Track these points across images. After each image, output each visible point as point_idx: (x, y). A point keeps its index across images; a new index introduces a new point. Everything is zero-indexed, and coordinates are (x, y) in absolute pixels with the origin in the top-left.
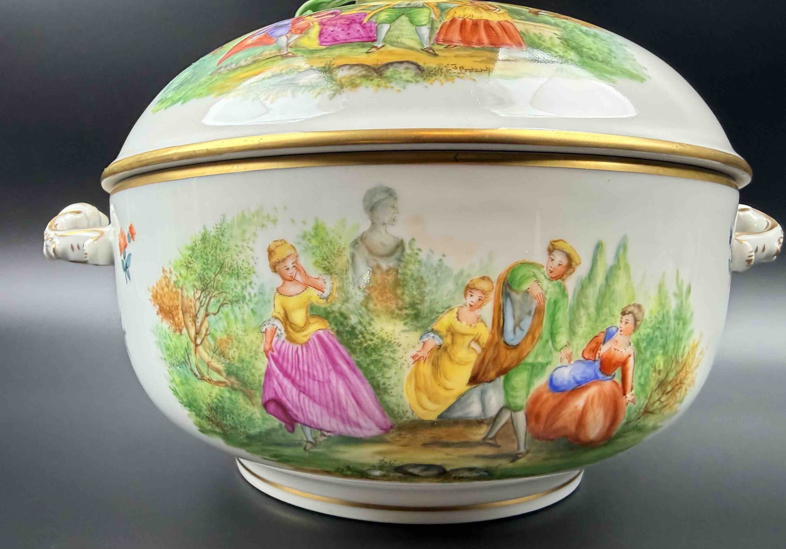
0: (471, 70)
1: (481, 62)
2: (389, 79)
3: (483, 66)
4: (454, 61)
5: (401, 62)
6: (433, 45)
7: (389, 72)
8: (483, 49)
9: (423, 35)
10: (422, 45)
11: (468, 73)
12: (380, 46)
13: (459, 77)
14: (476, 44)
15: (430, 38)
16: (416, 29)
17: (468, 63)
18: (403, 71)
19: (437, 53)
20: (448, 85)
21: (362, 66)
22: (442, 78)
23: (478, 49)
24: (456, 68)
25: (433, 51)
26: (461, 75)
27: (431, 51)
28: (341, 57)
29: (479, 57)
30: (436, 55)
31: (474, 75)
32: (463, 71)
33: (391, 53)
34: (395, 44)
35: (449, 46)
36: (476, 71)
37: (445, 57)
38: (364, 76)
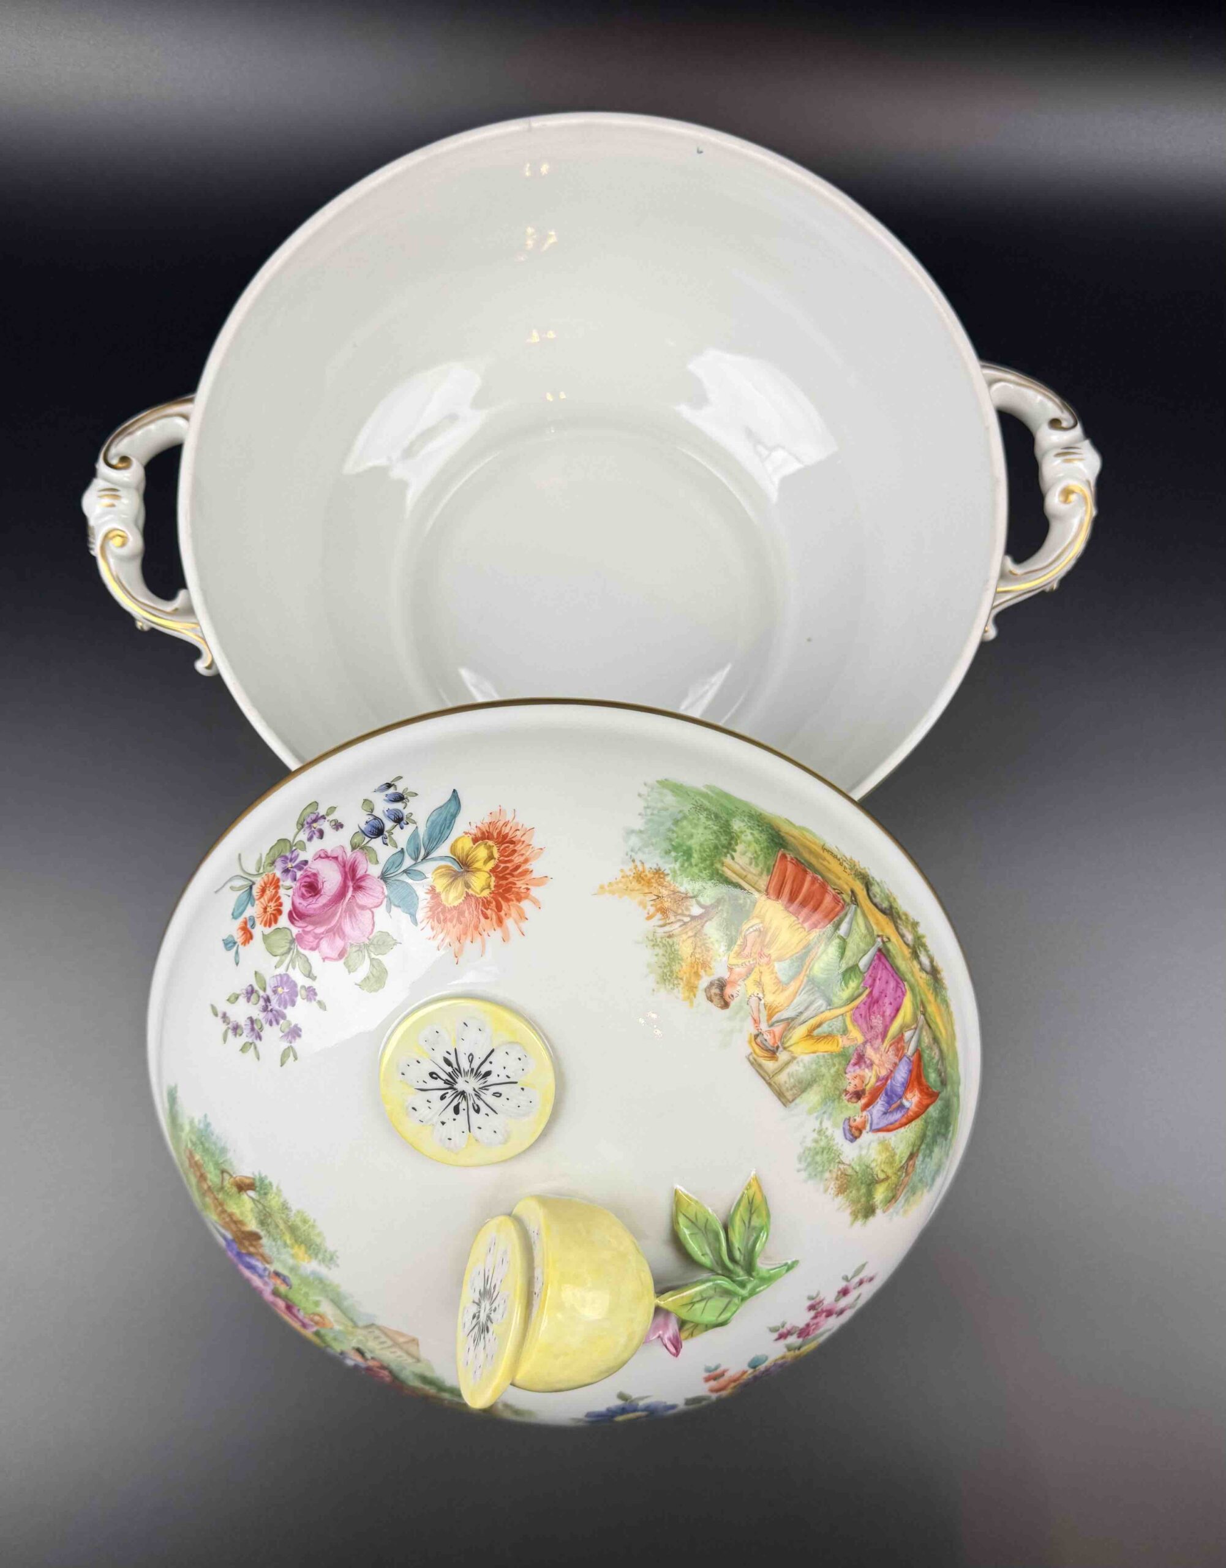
0: (835, 857)
1: (824, 859)
2: (888, 897)
3: (826, 855)
4: (844, 875)
5: (876, 905)
6: (848, 904)
7: (885, 905)
8: (816, 871)
9: (848, 923)
10: (856, 910)
11: (839, 857)
12: (879, 940)
13: (846, 858)
14: (818, 880)
15: (846, 915)
16: (848, 936)
17: (834, 865)
18: (878, 896)
19: (850, 893)
20: (856, 860)
21: (897, 928)
22: (858, 867)
23: (821, 874)
24: (845, 867)
25: (851, 897)
26: (844, 859)
27: (853, 899)
28: (904, 958)
29: (824, 866)
30: (853, 892)
31: (835, 851)
32: (841, 860)
33: (878, 924)
34: (871, 930)
35: (839, 893)
36: (832, 853)
37: (847, 884)
38: (900, 918)
